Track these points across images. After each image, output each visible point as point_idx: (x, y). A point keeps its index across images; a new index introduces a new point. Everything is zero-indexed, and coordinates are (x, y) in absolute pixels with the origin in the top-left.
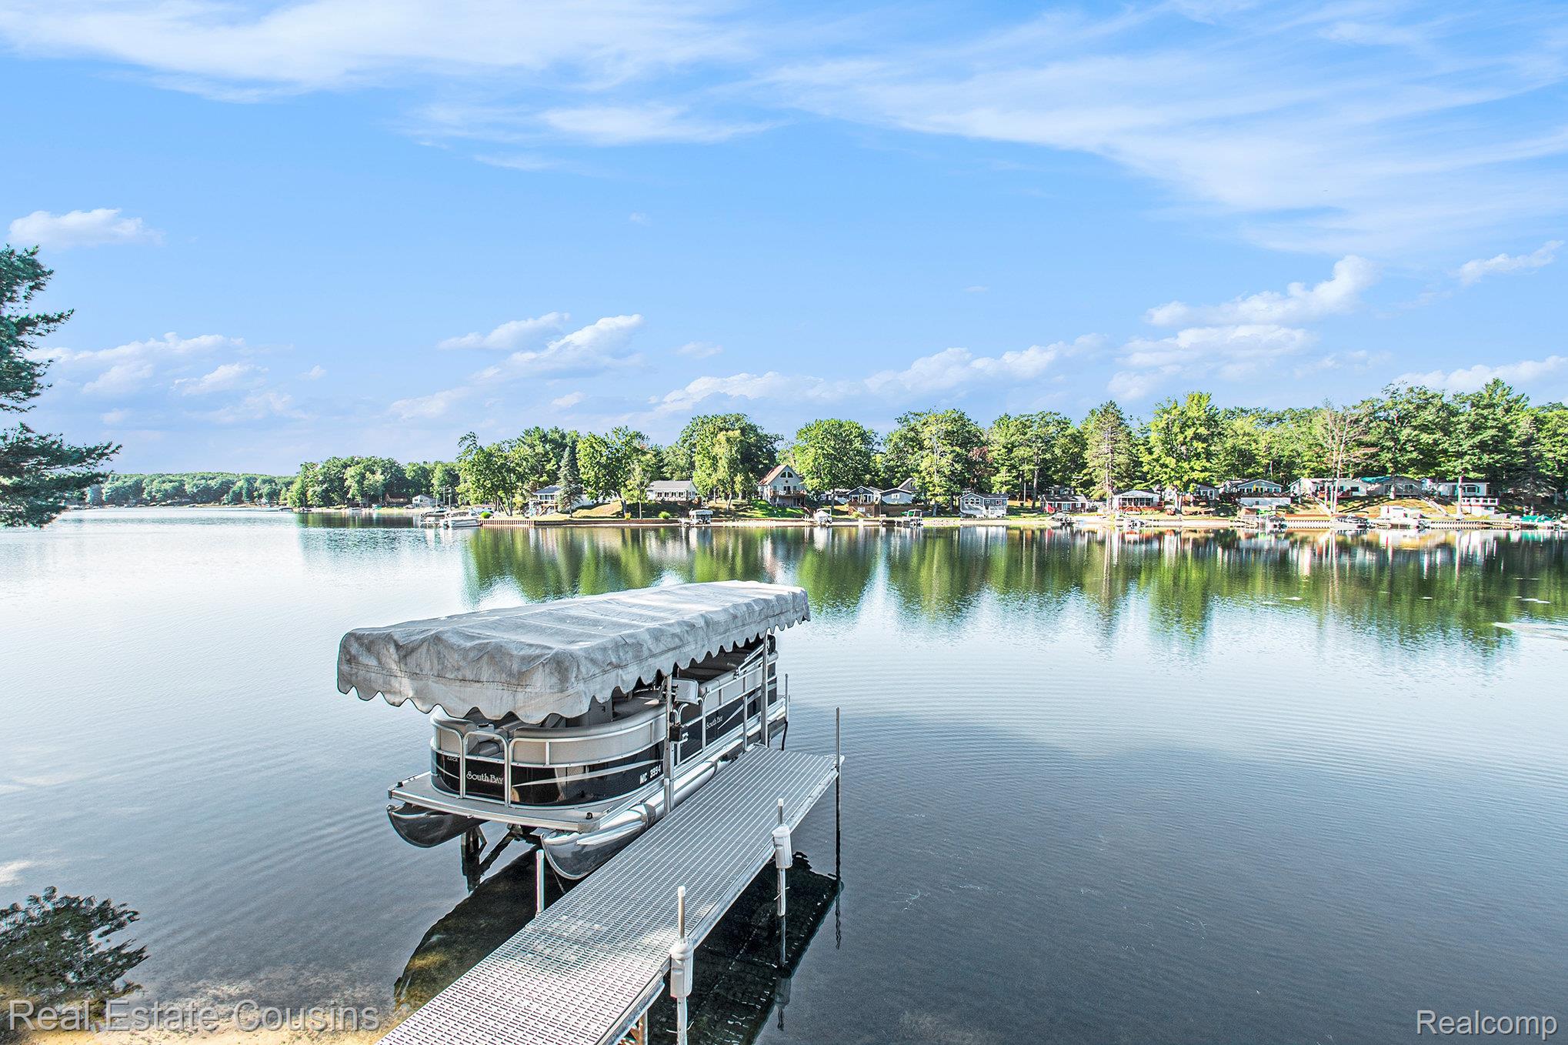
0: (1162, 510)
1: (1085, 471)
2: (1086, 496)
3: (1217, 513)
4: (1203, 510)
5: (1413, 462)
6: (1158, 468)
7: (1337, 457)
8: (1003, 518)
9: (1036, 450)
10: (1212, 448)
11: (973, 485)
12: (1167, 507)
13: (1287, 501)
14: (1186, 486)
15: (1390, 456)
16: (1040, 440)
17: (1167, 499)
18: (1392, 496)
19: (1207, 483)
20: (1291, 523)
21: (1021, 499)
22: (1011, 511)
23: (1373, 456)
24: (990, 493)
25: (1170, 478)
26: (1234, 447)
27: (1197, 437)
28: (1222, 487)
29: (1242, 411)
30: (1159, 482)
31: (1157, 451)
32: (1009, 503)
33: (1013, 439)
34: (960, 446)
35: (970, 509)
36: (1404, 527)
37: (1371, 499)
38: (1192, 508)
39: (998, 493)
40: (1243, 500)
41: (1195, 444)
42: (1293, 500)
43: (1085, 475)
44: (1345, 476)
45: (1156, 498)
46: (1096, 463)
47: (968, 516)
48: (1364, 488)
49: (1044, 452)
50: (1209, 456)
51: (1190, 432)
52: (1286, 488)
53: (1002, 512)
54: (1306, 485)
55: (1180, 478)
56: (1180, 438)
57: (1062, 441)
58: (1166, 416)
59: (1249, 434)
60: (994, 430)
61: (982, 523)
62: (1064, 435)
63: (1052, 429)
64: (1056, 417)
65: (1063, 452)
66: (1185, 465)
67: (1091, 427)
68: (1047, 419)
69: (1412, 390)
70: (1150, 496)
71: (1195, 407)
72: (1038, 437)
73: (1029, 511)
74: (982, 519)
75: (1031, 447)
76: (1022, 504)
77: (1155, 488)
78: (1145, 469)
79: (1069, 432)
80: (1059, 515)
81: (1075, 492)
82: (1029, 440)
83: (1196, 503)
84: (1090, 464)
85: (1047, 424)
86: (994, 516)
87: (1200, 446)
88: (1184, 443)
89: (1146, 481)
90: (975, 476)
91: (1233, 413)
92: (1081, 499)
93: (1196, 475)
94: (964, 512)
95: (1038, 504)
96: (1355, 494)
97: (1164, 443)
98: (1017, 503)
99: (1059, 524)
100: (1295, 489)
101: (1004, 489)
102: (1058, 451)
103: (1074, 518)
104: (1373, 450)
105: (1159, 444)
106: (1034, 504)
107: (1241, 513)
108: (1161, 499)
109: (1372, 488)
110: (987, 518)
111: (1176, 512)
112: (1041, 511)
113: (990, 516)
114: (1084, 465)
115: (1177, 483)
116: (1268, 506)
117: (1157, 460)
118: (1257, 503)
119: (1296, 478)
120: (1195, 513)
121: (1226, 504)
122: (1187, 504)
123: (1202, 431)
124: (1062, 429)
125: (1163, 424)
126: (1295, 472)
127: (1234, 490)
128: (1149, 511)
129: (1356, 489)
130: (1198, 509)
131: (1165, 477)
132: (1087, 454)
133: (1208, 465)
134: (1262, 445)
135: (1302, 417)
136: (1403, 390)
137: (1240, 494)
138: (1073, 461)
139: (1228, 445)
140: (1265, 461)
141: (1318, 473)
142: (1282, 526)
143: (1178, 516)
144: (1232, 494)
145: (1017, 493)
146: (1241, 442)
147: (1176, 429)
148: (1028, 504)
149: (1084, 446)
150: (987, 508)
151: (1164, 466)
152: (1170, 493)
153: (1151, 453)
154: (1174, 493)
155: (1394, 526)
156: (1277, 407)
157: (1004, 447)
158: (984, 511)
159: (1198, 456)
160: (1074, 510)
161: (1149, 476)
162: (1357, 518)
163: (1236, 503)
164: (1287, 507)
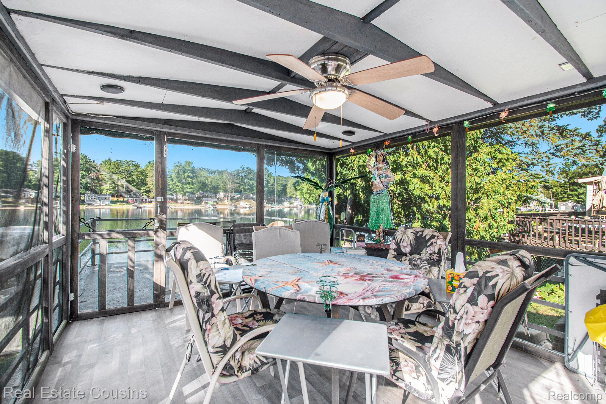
0: (177, 202)
1: (147, 186)
2: (147, 196)
3: (195, 204)
4: (192, 202)
5: (248, 189)
6: (175, 187)
7: (230, 186)
8: (108, 205)
9: (124, 176)
10: (194, 181)
11: (91, 190)
12: (179, 201)
13: (216, 200)
14: (185, 194)
15: (242, 187)
16: (126, 172)
17: (179, 198)
18: (243, 199)
19: (193, 193)
20: (218, 207)
21: (117, 196)
22: (113, 202)
23: (239, 187)
24: (101, 194)
25: (180, 191)
26: (200, 181)
27: (188, 177)
28: (197, 194)
29: (203, 168)
30: (176, 192)
31: (175, 181)
32: (112, 198)
33: (113, 170)
34: (85, 171)
35: (90, 201)
36: (246, 208)
37: (238, 199)
38: (187, 202)
39: (105, 194)
40: (204, 199)
41: (188, 179)
42: (218, 199)
43: (147, 188)
44: (232, 192)
45: (175, 198)
46: (151, 183)
47: (89, 205)
48: (237, 196)
49: (128, 177)
50: (193, 183)
51: (186, 175)
52: (216, 196)
53: (108, 202)
54: (221, 195)
55: (183, 191)
56: (183, 176)
57: (137, 173)
58: (178, 168)
59: (205, 177)
60: (103, 165)
61: (98, 207)
62: (137, 171)
63: (132, 168)
64: (134, 163)
65: (137, 178)
66: (185, 186)
67: (149, 169)
68: (130, 163)
69: (247, 168)
70: (172, 197)
71: (188, 166)
72: (125, 170)
73: (121, 202)
74: (98, 206)
75: (122, 174)
76: (118, 199)
77: (174, 194)
78: (171, 187)
79: (139, 170)
80: (135, 204)
81: (143, 195)
82: (121, 171)
83: (189, 200)
84: (149, 184)
85: (130, 165)
86: (104, 204)
87: (189, 180)
88: (184, 178)
89: (171, 191)
90: (94, 186)
91: (200, 169)
92: (145, 198)
93: (188, 190)
94: (87, 202)
95: (126, 199)
96: (234, 198)
97: (177, 178)
98: (115, 199)
99: (136, 208)
100: (218, 196)
101: (108, 192)
102: (135, 177)
103: (142, 205)
104: (238, 185)
105: (176, 178)
106: (124, 199)
107: (203, 203)
108: (177, 198)
109: (238, 196)
110: (100, 205)
111: (182, 203)
112: (127, 202)
113: (102, 204)
114: (146, 184)
115: (182, 192)
116: (211, 202)
117: (175, 184)
118: (208, 200)
119: (218, 192)
120: (188, 204)
121: (198, 201)
122: (185, 200)
123: (190, 174)
124: (136, 168)
125: (177, 171)
126: (219, 190)
127: (201, 196)
128: (172, 203)
129: (234, 196)
130: (189, 202)
131: (178, 190)
132: (147, 180)
133: (192, 187)
134: (209, 181)
135: (221, 173)
136: (245, 168)
137: (203, 197)
138: (141, 182)
139: (199, 180)
140: (210, 186)
141: (225, 191)
142: (215, 208)
143: (183, 205)
144: (200, 197)
145: (115, 194)
146: (203, 179)
147: (181, 173)
148: (121, 199)
149: (146, 176)
150: (100, 201)
151: (177, 186)
152: (180, 196)
153: (173, 181)
154: (181, 196)
155: (244, 208)
156: (213, 169)
157: (108, 173)
158: (99, 202)
159: (189, 183)
160: (142, 202)
161: (172, 190)
162: (235, 205)
163: (201, 200)
164: (216, 202)
